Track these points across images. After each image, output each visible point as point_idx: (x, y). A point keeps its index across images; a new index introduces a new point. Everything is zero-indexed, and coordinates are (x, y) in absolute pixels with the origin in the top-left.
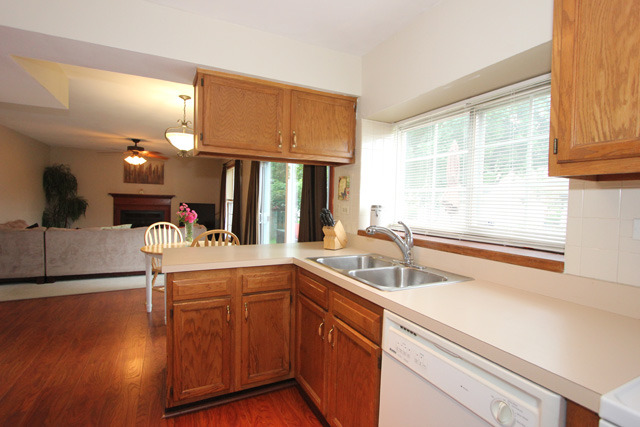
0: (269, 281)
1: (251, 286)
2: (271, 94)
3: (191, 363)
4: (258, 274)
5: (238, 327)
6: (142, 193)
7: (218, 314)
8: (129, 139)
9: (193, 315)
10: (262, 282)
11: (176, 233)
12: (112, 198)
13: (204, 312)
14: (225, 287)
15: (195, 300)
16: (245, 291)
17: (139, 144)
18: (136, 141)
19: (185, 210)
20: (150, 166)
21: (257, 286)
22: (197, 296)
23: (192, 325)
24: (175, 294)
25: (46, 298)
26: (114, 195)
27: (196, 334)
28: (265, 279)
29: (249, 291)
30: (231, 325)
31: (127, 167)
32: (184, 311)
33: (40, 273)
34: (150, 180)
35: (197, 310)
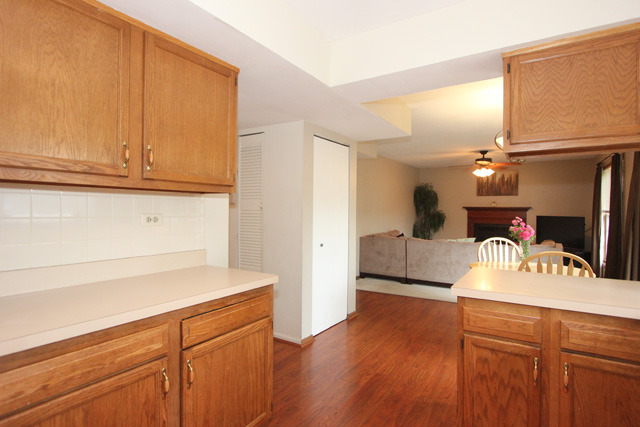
0: (610, 342)
1: (574, 341)
2: (623, 46)
3: (485, 412)
4: (589, 325)
5: (553, 394)
6: (493, 205)
7: (521, 365)
8: (476, 152)
9: (487, 354)
10: (596, 340)
11: (514, 251)
12: (466, 212)
13: (501, 355)
14: (531, 331)
15: (490, 336)
16: (565, 345)
17: (486, 156)
18: (484, 152)
19: (519, 225)
20: (503, 177)
21: (587, 343)
22: (491, 333)
23: (486, 366)
24: (465, 321)
25: (406, 297)
26: (467, 209)
27: (492, 380)
28: (604, 336)
29: (572, 347)
30: (541, 386)
31: (479, 180)
32: (476, 345)
33: (402, 275)
34: (502, 191)
35: (493, 350)
